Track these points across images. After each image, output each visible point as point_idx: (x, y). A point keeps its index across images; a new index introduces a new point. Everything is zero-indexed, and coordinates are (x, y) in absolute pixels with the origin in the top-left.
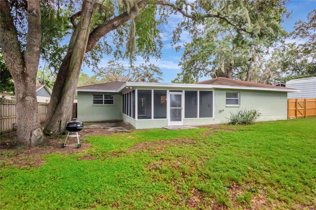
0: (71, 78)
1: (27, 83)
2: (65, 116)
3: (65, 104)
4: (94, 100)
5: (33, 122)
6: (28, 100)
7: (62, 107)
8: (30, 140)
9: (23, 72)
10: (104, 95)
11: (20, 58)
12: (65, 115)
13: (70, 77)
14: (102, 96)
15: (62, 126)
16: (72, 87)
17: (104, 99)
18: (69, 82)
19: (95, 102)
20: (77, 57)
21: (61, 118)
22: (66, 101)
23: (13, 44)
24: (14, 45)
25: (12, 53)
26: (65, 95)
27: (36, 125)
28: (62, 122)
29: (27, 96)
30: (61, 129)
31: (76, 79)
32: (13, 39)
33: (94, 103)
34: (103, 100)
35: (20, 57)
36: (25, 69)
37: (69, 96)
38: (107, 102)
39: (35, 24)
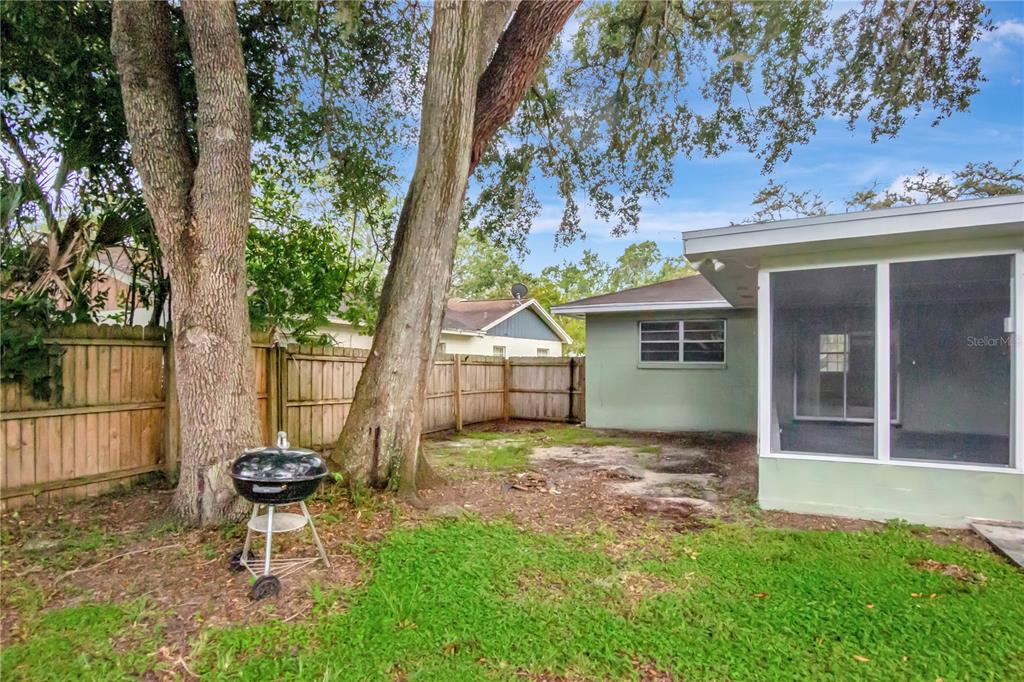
0: (410, 247)
1: (199, 277)
2: (392, 411)
3: (390, 361)
4: (644, 346)
5: (210, 431)
6: (194, 345)
7: (382, 370)
8: (200, 503)
9: (185, 233)
10: (681, 324)
11: (178, 186)
12: (391, 407)
13: (408, 243)
14: (675, 326)
15: (382, 451)
16: (416, 287)
17: (681, 341)
18: (406, 265)
19: (651, 353)
20: (431, 147)
21: (380, 419)
22: (395, 347)
23: (151, 135)
24: (156, 139)
25: (148, 168)
26: (389, 324)
27: (222, 446)
28: (384, 435)
29: (190, 327)
30: (380, 464)
31: (433, 250)
32: (154, 117)
33: (644, 358)
34: (677, 345)
35: (178, 179)
36: (194, 223)
37: (408, 326)
38: (693, 353)
39: (201, 32)
